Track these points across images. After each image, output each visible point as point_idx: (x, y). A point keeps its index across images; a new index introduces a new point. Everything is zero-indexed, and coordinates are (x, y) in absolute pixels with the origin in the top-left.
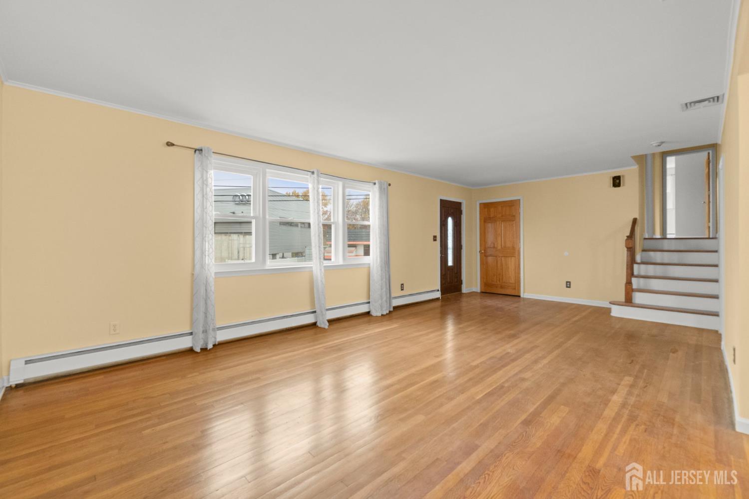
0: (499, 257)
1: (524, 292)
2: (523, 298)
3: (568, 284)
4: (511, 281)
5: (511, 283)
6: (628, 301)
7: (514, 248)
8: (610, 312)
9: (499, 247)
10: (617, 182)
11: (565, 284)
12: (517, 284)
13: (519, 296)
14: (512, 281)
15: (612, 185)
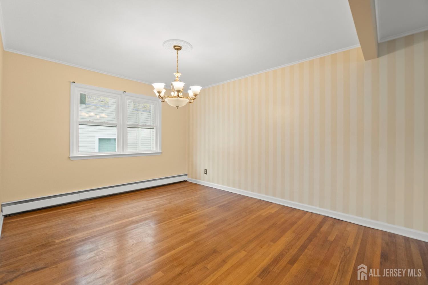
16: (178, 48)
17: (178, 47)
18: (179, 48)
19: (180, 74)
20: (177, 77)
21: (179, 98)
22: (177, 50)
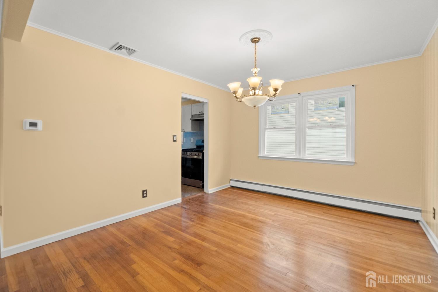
16: (255, 41)
17: (255, 39)
18: (257, 39)
19: (259, 69)
20: (256, 73)
21: (256, 96)
22: (255, 43)
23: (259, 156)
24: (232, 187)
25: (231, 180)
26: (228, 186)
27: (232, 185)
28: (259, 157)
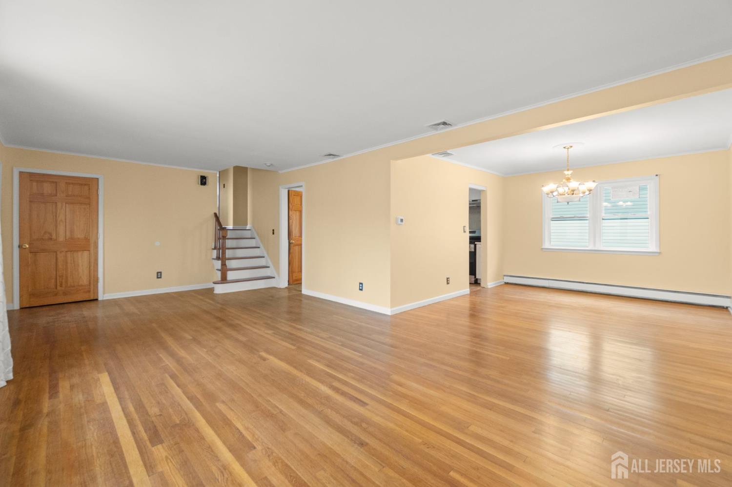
0: (61, 252)
1: (104, 293)
2: (103, 301)
3: (159, 275)
4: (81, 283)
5: (82, 286)
6: (224, 280)
7: (87, 240)
8: (214, 290)
9: (61, 238)
10: (203, 180)
11: (156, 275)
12: (92, 286)
13: (97, 300)
14: (84, 281)
15: (200, 184)
23: (543, 247)
24: (507, 283)
25: (504, 276)
26: (501, 282)
27: (507, 281)
28: (542, 249)
